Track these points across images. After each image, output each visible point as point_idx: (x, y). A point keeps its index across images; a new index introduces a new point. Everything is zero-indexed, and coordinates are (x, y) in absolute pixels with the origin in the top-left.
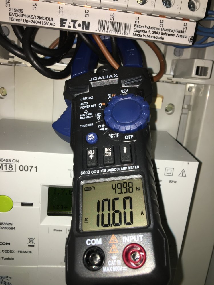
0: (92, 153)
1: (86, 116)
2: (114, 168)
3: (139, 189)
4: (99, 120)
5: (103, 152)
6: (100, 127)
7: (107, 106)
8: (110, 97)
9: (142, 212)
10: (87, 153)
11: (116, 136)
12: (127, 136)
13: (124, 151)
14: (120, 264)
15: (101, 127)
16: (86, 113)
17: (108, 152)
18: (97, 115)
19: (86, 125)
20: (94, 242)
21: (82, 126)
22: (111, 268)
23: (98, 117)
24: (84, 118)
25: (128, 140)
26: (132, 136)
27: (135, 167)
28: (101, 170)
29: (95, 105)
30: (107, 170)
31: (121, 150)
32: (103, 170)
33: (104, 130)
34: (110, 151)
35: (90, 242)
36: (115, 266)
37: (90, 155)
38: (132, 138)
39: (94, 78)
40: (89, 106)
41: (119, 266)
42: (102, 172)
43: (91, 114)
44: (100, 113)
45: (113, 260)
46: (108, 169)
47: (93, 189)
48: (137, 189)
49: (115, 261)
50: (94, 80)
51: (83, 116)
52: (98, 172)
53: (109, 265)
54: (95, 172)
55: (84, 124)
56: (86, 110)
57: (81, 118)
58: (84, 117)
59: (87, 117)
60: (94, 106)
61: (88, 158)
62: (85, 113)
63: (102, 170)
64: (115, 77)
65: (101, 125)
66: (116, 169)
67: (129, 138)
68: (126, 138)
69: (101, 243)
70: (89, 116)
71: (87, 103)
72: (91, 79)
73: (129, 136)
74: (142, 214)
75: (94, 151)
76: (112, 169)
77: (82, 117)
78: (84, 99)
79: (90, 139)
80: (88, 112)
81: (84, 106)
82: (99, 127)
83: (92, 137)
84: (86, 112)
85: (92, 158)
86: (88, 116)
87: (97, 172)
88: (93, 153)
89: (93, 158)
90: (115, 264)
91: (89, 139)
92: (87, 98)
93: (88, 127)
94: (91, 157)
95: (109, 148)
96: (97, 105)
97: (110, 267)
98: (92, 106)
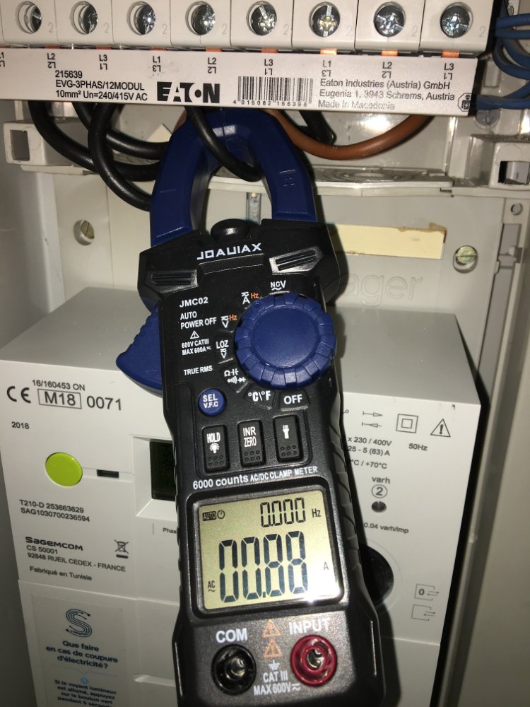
0: (214, 440)
1: (194, 347)
2: (263, 471)
3: (318, 513)
4: (224, 357)
5: (240, 437)
6: (229, 375)
7: (240, 323)
8: (246, 300)
9: (325, 563)
10: (204, 439)
11: (264, 397)
12: (289, 397)
13: (283, 434)
14: (287, 679)
15: (231, 374)
16: (194, 340)
17: (250, 437)
18: (219, 346)
19: (196, 371)
20: (231, 636)
21: (188, 372)
22: (268, 688)
23: (222, 350)
24: (192, 352)
25: (291, 406)
26: (299, 398)
27: (309, 470)
28: (237, 478)
29: (214, 319)
30: (249, 478)
31: (278, 432)
32: (241, 476)
33: (238, 382)
34: (254, 435)
35: (224, 636)
36: (277, 683)
37: (211, 444)
38: (299, 401)
39: (206, 252)
40: (201, 322)
41: (285, 682)
42: (238, 482)
43: (207, 341)
44: (227, 341)
45: (273, 672)
46: (252, 476)
47: (221, 516)
48: (313, 513)
49: (276, 673)
50: (207, 257)
51: (188, 348)
52: (230, 481)
53: (266, 681)
54: (224, 482)
55: (192, 367)
56: (194, 333)
57: (184, 353)
58: (191, 350)
59: (197, 350)
60: (212, 323)
61: (206, 452)
62: (191, 340)
63: (239, 477)
64: (254, 250)
65: (231, 371)
66: (269, 476)
67: (294, 402)
68: (286, 402)
69: (246, 638)
70: (202, 346)
71: (193, 314)
72: (200, 256)
73: (293, 397)
74: (326, 569)
75: (218, 434)
76: (261, 474)
77: (185, 348)
78: (188, 303)
79: (208, 405)
80: (198, 337)
81: (190, 322)
82: (226, 375)
83: (213, 402)
84: (195, 337)
85: (215, 452)
86: (199, 346)
87: (229, 483)
88: (216, 439)
89: (217, 450)
90: (277, 680)
91: (206, 406)
92: (195, 302)
93: (201, 375)
94: (214, 448)
95: (252, 428)
96: (219, 320)
97: (267, 686)
98: (207, 322)
